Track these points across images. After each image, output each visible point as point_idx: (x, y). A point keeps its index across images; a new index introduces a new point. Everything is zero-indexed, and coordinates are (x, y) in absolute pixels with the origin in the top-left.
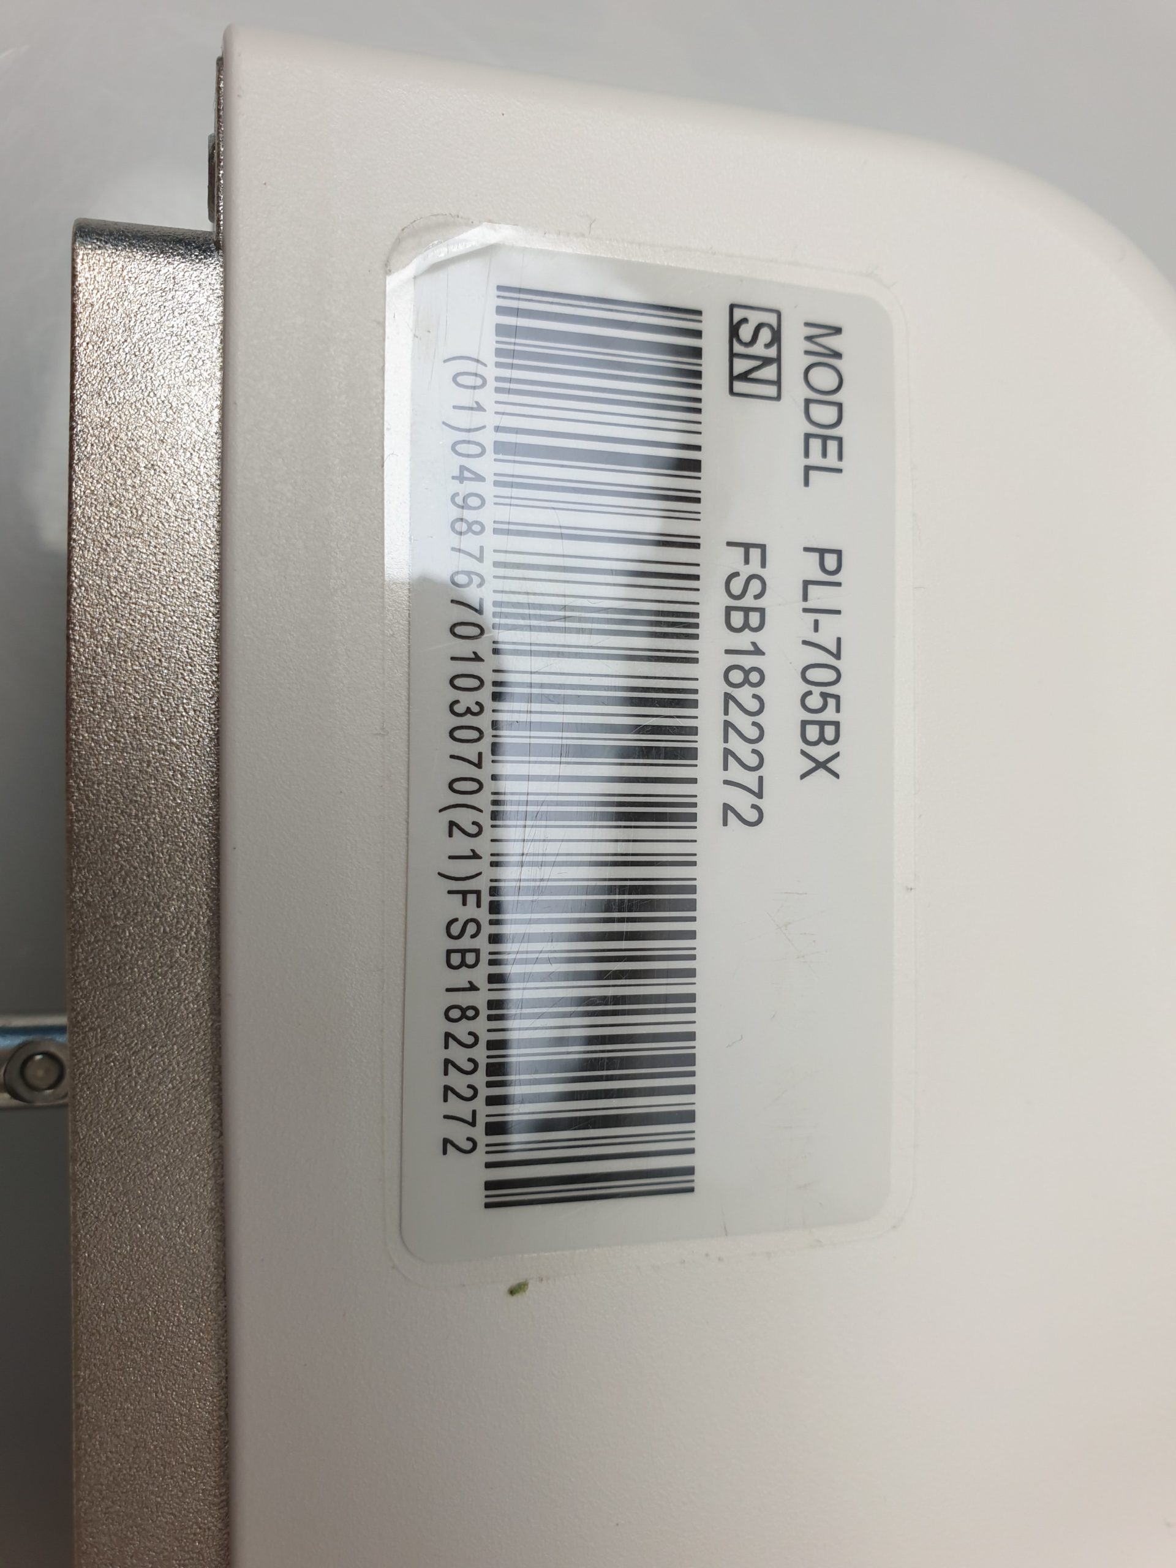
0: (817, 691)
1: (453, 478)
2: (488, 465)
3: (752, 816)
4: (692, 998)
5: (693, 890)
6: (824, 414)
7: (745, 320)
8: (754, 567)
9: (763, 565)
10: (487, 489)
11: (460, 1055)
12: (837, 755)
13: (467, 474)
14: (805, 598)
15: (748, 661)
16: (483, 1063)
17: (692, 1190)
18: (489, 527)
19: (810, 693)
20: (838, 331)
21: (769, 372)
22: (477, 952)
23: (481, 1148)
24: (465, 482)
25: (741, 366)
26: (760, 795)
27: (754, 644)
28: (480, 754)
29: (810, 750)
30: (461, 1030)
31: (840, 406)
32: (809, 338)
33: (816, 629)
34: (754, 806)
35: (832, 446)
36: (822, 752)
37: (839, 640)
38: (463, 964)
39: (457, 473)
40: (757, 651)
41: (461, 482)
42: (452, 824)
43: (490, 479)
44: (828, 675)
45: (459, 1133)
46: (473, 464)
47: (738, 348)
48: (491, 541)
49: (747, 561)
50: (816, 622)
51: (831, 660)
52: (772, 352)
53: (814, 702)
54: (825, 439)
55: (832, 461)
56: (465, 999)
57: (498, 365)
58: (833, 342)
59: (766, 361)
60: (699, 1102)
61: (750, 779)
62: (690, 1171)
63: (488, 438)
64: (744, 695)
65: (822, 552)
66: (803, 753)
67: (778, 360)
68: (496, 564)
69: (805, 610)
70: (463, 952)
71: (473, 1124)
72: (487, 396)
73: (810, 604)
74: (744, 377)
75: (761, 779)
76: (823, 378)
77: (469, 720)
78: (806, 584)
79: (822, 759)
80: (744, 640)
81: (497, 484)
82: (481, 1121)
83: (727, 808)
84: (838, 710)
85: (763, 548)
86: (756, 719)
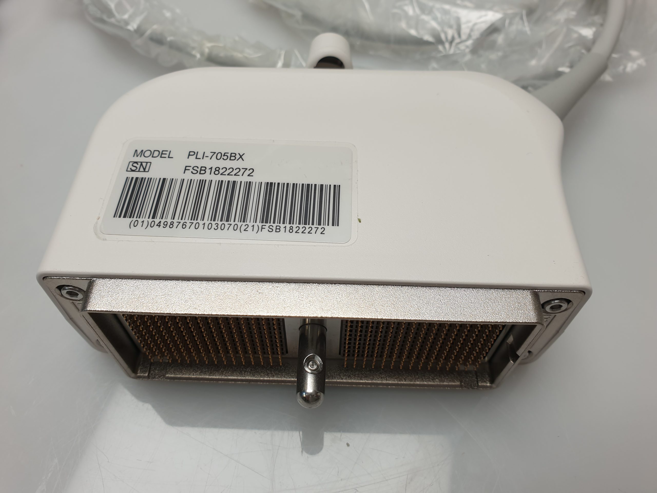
0: (223, 157)
1: (159, 227)
2: (157, 220)
3: (251, 171)
4: (294, 184)
5: (268, 183)
6: (156, 154)
7: (131, 169)
8: (191, 168)
9: (190, 166)
10: (163, 221)
11: (301, 230)
12: (239, 154)
13: (159, 225)
14: (200, 159)
15: (213, 170)
16: (303, 226)
17: (339, 186)
18: (172, 220)
19: (223, 159)
20: (136, 151)
21: (144, 164)
22: (277, 226)
23: (324, 226)
24: (161, 225)
25: (142, 169)
26: (246, 169)
27: (209, 169)
28: (228, 224)
29: (237, 159)
30: (295, 230)
31: (154, 151)
32: (137, 156)
33: (208, 157)
34: (249, 170)
35: (164, 152)
36: (238, 156)
37: (211, 152)
38: (279, 229)
39: (158, 226)
40: (211, 168)
41: (160, 226)
42: (245, 230)
43: (161, 220)
44: (219, 155)
45: (320, 231)
46: (156, 224)
47: (137, 170)
48: (176, 220)
49: (189, 170)
50: (206, 157)
51: (216, 155)
52: (139, 164)
53: (225, 157)
54: (162, 154)
55: (168, 153)
56: (288, 229)
57: (133, 218)
58: (139, 152)
59: (141, 165)
60: (319, 183)
61: (242, 171)
62: (335, 186)
63: (150, 220)
64: (221, 171)
65: (189, 155)
66: (237, 160)
67: (141, 162)
68: (182, 219)
69: (203, 158)
70: (276, 229)
71: (318, 228)
72: (140, 220)
73: (202, 158)
74: (144, 169)
75: (242, 169)
76: (147, 154)
77: (219, 226)
78: (196, 158)
79: (239, 156)
80: (208, 171)
81: (162, 219)
82: (317, 226)
83: (249, 175)
84: (228, 153)
85: (186, 167)
86: (228, 169)
